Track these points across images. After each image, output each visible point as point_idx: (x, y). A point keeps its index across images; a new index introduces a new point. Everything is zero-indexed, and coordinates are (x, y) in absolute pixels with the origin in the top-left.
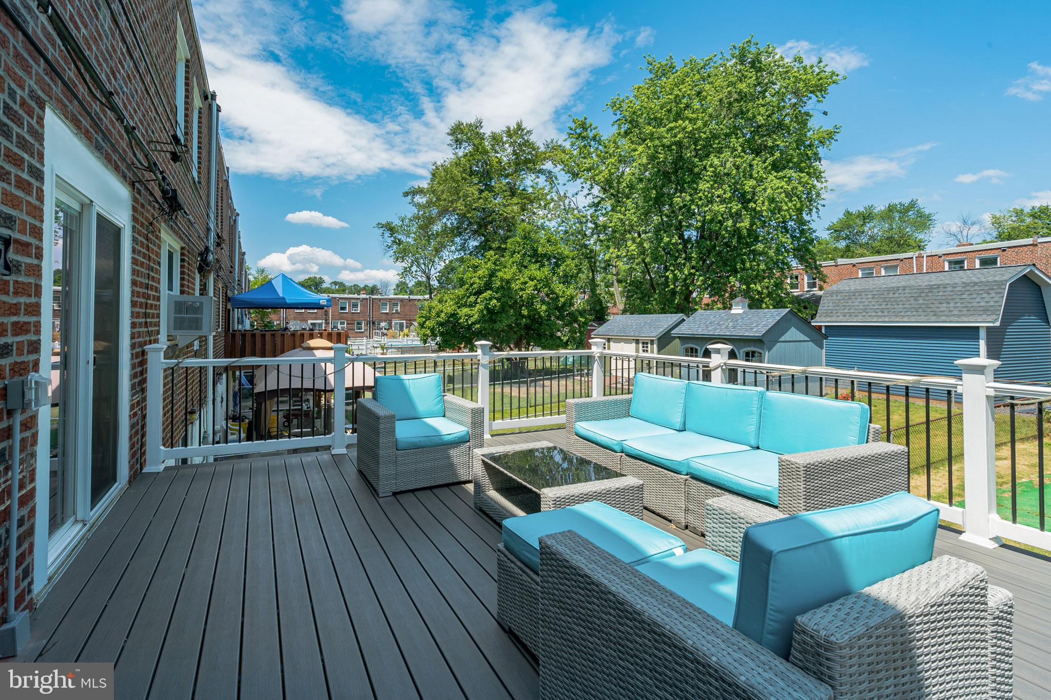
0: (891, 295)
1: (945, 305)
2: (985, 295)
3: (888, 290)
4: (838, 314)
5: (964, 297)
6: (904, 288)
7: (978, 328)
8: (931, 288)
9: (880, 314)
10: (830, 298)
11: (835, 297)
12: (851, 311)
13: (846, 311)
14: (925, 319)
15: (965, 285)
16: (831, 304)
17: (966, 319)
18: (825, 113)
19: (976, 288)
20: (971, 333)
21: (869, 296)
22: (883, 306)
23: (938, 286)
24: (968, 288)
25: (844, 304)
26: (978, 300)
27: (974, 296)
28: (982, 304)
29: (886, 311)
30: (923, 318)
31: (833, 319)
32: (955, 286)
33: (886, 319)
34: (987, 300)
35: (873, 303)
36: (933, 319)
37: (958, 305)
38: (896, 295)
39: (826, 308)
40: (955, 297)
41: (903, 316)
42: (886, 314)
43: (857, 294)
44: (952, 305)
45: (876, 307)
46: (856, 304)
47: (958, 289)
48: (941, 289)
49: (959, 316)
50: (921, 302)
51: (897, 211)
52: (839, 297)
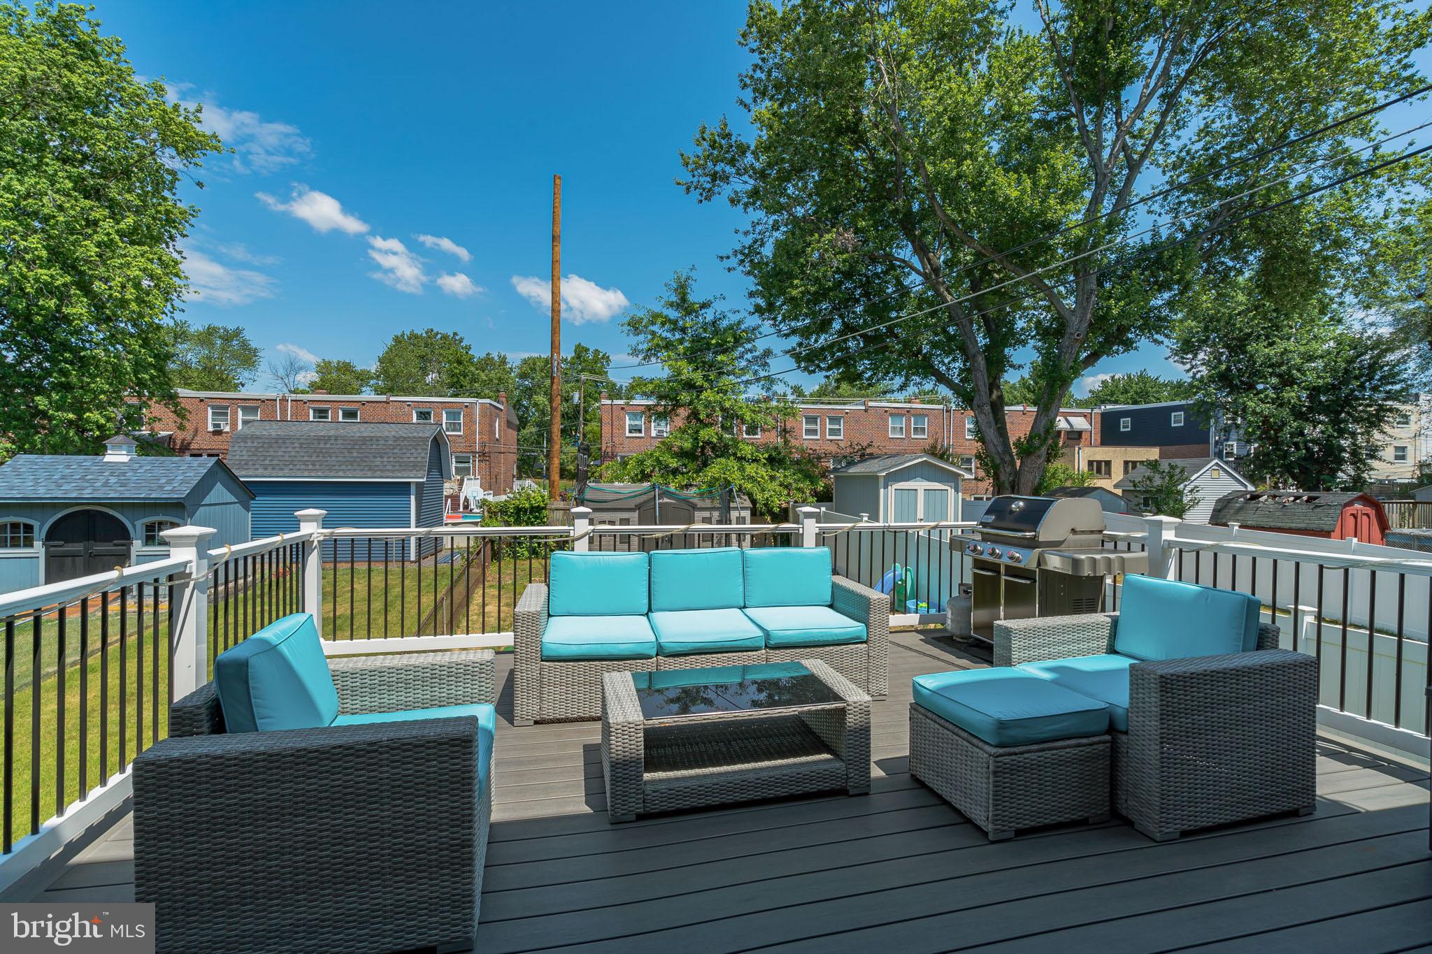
0: (322, 446)
1: (378, 459)
2: (413, 451)
3: (319, 439)
4: (257, 466)
5: (395, 451)
6: (336, 438)
7: (409, 483)
8: (364, 440)
9: (310, 467)
10: (242, 444)
11: (249, 444)
12: (274, 462)
13: (267, 462)
14: (361, 474)
15: (396, 439)
16: (244, 453)
17: (399, 475)
18: (200, 184)
19: (406, 443)
20: (403, 488)
21: (296, 445)
22: (314, 458)
23: (371, 438)
24: (398, 443)
25: (264, 453)
26: (408, 455)
27: (404, 451)
28: (412, 459)
29: (318, 464)
30: (359, 473)
31: (250, 473)
32: (386, 439)
33: (319, 474)
34: (415, 455)
35: (302, 454)
36: (369, 474)
37: (391, 459)
38: (328, 446)
39: (237, 457)
40: (387, 451)
41: (338, 471)
42: (317, 467)
43: (280, 441)
44: (385, 459)
45: (306, 458)
46: (280, 453)
47: (390, 442)
48: (374, 442)
49: (393, 471)
50: (355, 454)
51: (220, 337)
52: (255, 444)
